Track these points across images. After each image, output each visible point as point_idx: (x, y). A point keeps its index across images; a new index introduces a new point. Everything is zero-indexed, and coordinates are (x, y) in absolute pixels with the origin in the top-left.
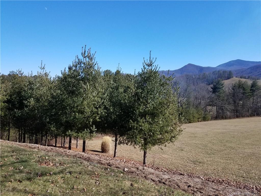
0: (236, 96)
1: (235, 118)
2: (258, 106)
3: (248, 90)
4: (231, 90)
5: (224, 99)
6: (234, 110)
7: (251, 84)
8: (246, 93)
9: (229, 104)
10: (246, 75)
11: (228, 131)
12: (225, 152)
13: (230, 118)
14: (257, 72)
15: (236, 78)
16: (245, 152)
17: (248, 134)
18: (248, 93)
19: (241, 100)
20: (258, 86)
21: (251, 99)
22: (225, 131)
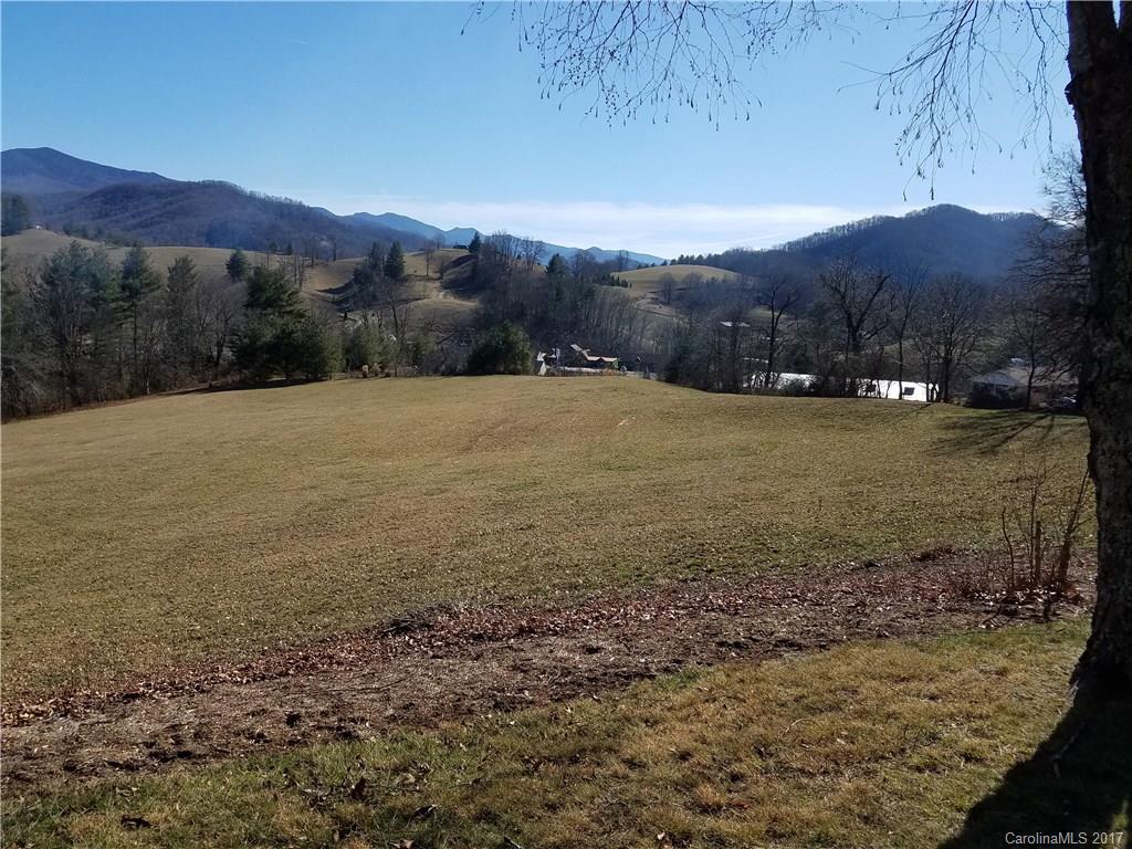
0: (64, 311)
1: (69, 411)
2: (156, 355)
3: (113, 290)
4: (41, 286)
5: (11, 324)
6: (61, 374)
7: (123, 263)
8: (105, 300)
9: (38, 346)
10: (86, 223)
11: (61, 467)
12: (82, 561)
13: (47, 410)
14: (127, 214)
15: (48, 233)
16: (159, 542)
17: (146, 468)
18: (113, 300)
19: (86, 332)
20: (151, 274)
21: (127, 327)
22: (41, 469)
